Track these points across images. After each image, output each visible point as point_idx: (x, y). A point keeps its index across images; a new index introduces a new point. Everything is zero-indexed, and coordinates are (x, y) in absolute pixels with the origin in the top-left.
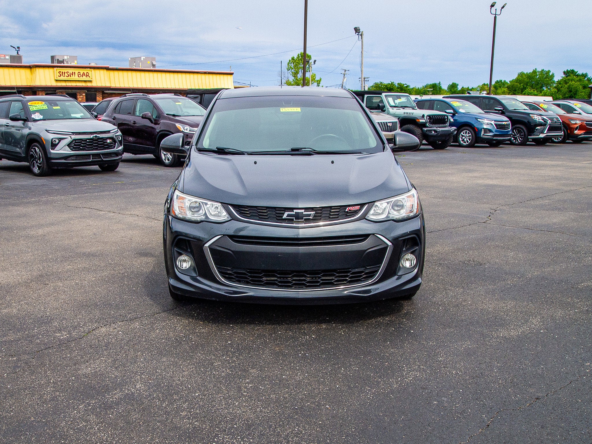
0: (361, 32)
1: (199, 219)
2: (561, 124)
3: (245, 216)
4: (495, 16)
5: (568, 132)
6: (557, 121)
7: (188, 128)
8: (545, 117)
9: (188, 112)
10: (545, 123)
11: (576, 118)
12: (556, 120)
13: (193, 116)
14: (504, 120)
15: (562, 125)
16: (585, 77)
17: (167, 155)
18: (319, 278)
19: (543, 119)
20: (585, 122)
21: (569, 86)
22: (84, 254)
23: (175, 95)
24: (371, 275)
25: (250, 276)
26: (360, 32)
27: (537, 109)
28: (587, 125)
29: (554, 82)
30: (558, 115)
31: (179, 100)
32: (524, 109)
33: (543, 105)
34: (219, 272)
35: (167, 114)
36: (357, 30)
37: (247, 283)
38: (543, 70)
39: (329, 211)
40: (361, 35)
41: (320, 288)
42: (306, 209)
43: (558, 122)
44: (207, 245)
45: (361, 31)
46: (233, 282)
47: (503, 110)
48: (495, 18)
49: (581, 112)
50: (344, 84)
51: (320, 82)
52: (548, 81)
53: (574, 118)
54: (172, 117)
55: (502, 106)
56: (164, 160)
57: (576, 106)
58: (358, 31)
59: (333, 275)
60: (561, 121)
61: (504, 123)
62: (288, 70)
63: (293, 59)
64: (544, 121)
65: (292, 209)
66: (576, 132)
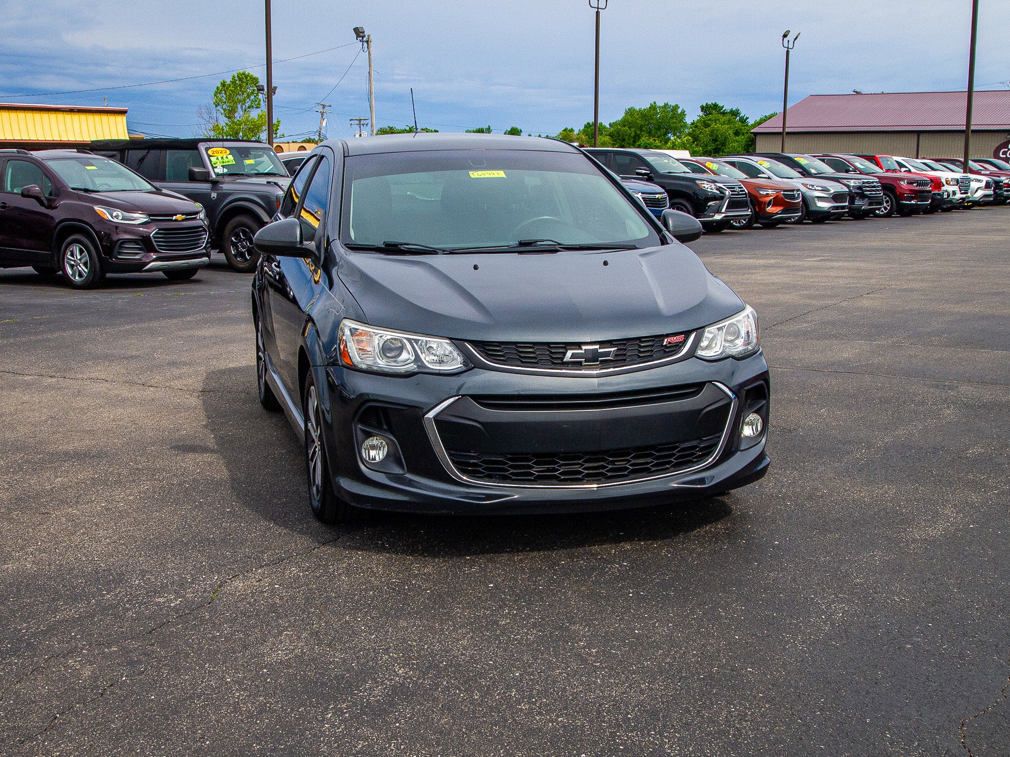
0: (367, 36)
1: (402, 369)
2: (746, 197)
3: (496, 360)
4: (598, 10)
5: (756, 210)
6: (741, 191)
7: (120, 213)
8: (721, 185)
9: (107, 185)
10: (722, 195)
11: (767, 186)
12: (739, 189)
13: (123, 191)
14: (658, 191)
15: (749, 199)
16: (736, 116)
17: (76, 266)
18: (629, 461)
19: (718, 188)
20: (782, 193)
21: (712, 132)
22: (66, 454)
23: (78, 152)
24: (707, 451)
25: (511, 467)
26: (365, 36)
27: (704, 172)
28: (785, 198)
29: (685, 126)
30: (741, 181)
31: (91, 161)
32: (684, 172)
33: (712, 164)
34: (454, 462)
35: (73, 189)
36: (359, 33)
37: (505, 479)
38: (666, 105)
39: (637, 345)
40: (367, 42)
41: (629, 480)
42: (602, 343)
43: (742, 193)
44: (431, 415)
45: (366, 34)
46: (479, 478)
47: (651, 173)
48: (598, 13)
49: (771, 175)
50: (323, 131)
51: (278, 128)
52: (676, 123)
53: (762, 185)
54: (82, 193)
55: (648, 167)
56: (72, 275)
57: (761, 165)
58: (361, 35)
59: (650, 455)
60: (747, 192)
61: (657, 196)
62: (216, 106)
63: (223, 84)
64: (721, 192)
65: (579, 345)
66: (769, 209)
